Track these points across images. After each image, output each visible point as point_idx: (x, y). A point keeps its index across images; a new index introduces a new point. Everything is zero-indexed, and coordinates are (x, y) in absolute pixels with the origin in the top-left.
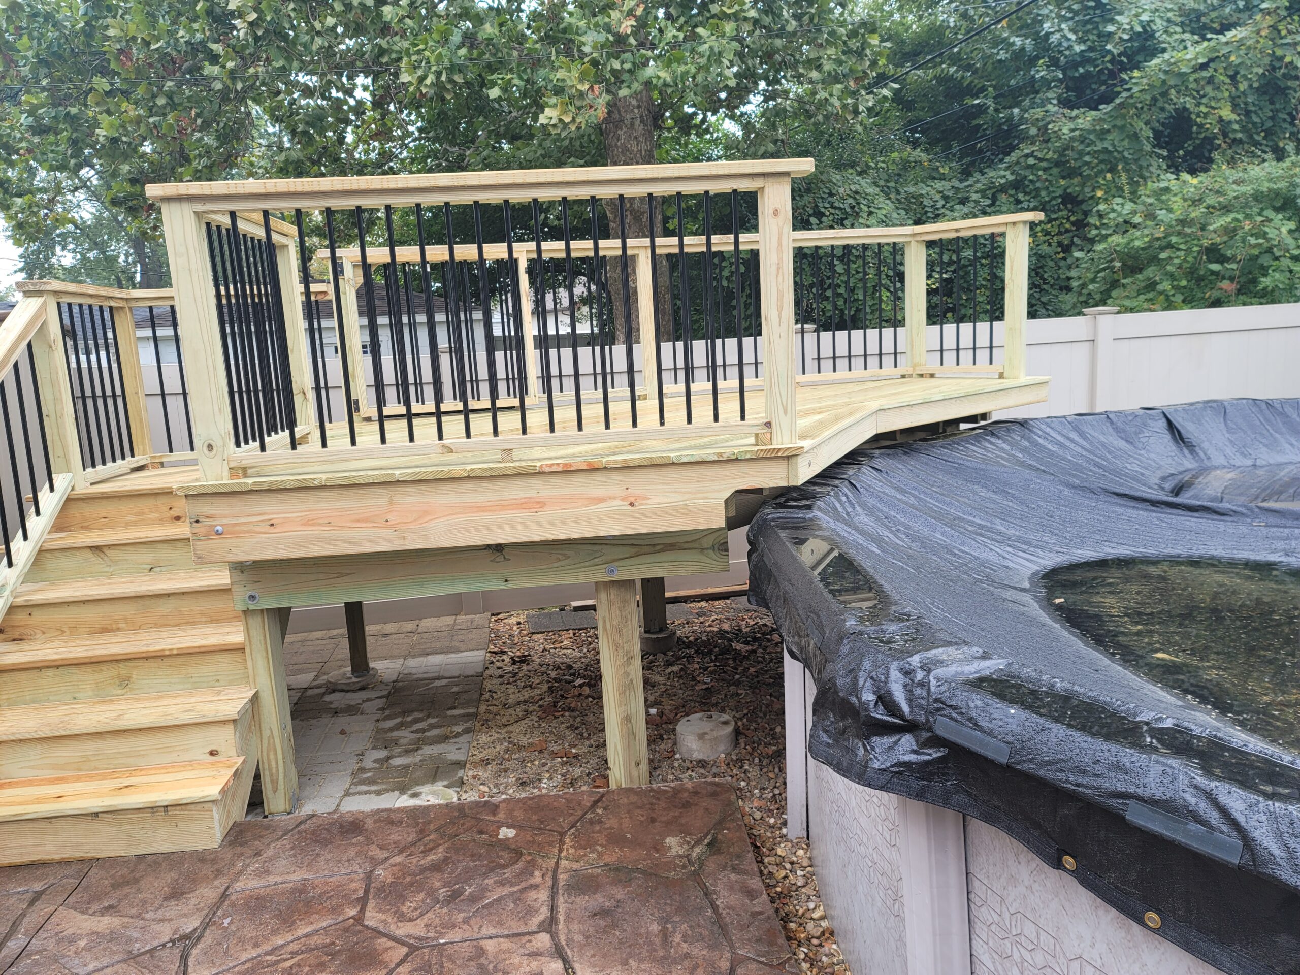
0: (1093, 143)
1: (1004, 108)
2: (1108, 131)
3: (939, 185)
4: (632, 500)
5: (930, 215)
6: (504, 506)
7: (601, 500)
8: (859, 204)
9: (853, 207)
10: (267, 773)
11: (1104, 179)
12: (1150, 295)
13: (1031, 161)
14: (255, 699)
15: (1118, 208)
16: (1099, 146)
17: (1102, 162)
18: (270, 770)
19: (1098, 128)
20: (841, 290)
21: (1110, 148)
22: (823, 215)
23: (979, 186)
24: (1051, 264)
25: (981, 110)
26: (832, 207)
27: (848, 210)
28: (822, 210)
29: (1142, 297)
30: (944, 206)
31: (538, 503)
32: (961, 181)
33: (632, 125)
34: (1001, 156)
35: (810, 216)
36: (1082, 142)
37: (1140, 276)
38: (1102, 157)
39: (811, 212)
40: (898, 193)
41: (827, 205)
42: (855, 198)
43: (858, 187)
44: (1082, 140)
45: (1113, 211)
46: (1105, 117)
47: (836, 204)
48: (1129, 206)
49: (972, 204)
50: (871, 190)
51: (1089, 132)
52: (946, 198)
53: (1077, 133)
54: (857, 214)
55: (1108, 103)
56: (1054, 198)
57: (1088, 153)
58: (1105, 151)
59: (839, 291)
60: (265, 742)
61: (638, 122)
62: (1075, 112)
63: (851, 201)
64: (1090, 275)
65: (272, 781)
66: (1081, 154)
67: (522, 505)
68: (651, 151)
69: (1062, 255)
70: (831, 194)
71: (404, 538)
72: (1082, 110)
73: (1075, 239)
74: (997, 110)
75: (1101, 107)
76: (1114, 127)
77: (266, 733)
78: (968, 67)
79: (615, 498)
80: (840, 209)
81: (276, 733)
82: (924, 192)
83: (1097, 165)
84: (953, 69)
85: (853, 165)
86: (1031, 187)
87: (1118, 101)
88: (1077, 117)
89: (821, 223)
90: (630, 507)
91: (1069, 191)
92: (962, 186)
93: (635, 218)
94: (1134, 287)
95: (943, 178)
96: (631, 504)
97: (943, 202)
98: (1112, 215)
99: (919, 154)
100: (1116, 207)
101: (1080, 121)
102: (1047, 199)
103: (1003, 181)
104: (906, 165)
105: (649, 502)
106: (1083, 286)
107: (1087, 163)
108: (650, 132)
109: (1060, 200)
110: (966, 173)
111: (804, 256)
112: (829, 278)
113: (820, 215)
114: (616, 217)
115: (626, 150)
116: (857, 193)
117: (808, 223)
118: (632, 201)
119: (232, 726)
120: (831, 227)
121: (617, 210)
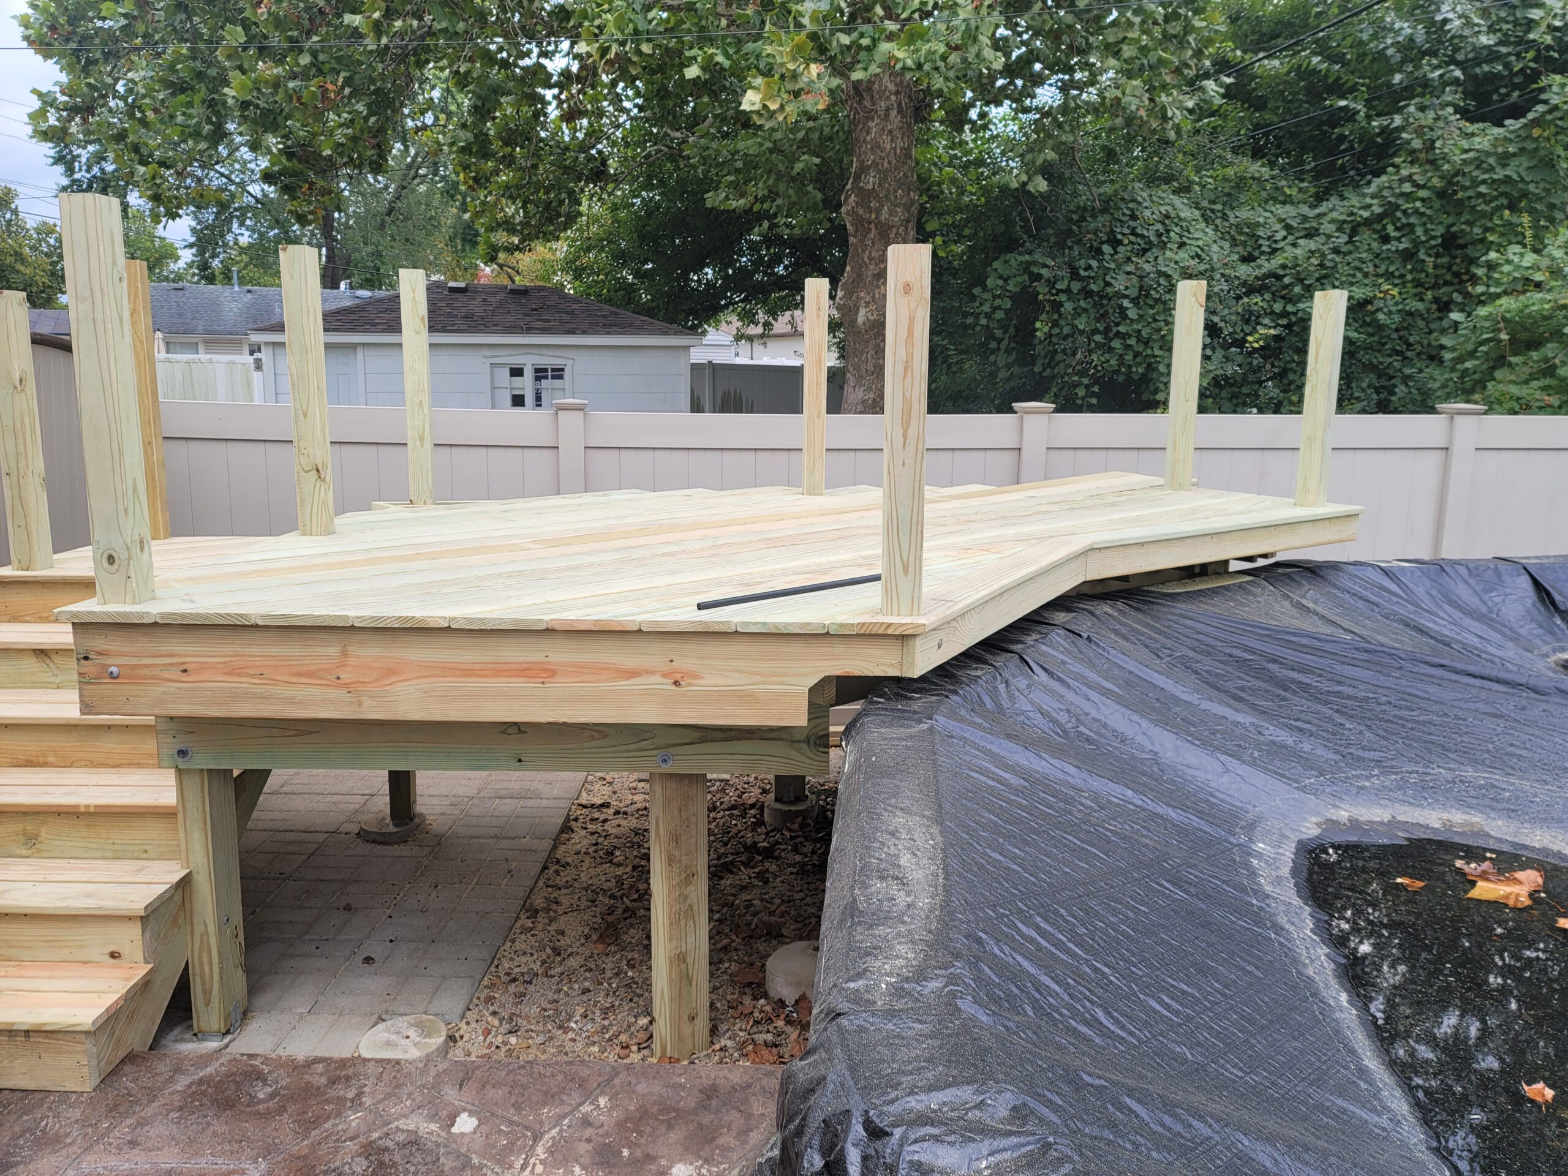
0: (1492, 169)
1: (1379, 115)
2: (1514, 155)
3: (1282, 211)
4: (678, 677)
5: (1264, 248)
6: (498, 671)
7: (633, 674)
8: (1168, 231)
9: (1160, 235)
10: (198, 979)
11: (1501, 218)
12: (1547, 381)
13: (1407, 187)
14: (185, 884)
15: (1516, 259)
16: (1500, 174)
17: (1505, 194)
18: (202, 976)
19: (1500, 150)
20: (1132, 342)
21: (1515, 177)
22: (1120, 243)
23: (1334, 215)
24: (1421, 324)
25: (1349, 115)
26: (1133, 233)
27: (1153, 238)
28: (1119, 237)
29: (1535, 384)
30: (1285, 238)
31: (546, 670)
32: (1312, 207)
33: (887, 116)
34: (1369, 177)
35: (1102, 243)
36: (1478, 167)
37: (1535, 355)
38: (1502, 189)
39: (1105, 238)
40: (1225, 217)
41: (1126, 231)
42: (1163, 223)
43: (1169, 208)
44: (1479, 163)
45: (1509, 262)
46: (1512, 136)
47: (1139, 231)
48: (1530, 258)
49: (1321, 239)
50: (1186, 213)
51: (1488, 154)
52: (1288, 228)
53: (1471, 155)
54: (1165, 244)
55: (1516, 118)
56: (1434, 238)
57: (1484, 182)
58: (1508, 180)
59: (1129, 342)
61: (894, 113)
62: (1473, 128)
63: (1159, 226)
64: (1470, 347)
65: (204, 991)
66: (1476, 183)
67: (525, 671)
68: (909, 149)
69: (1437, 315)
70: (1134, 217)
71: (360, 704)
72: (1483, 125)
73: (1455, 295)
74: (1369, 118)
75: (1508, 122)
76: (1522, 149)
77: (199, 928)
78: (1339, 58)
79: (651, 672)
80: (1142, 236)
81: (212, 929)
82: (1261, 220)
83: (1496, 198)
84: (1316, 60)
85: (1168, 179)
86: (1404, 221)
87: (1530, 116)
88: (1473, 134)
89: (1116, 253)
90: (674, 687)
91: (1453, 229)
92: (1311, 213)
93: (880, 233)
94: (1525, 369)
95: (1287, 201)
96: (676, 683)
97: (1284, 233)
98: (1506, 268)
99: (1257, 168)
100: (1511, 257)
101: (1477, 139)
102: (1423, 238)
103: (1366, 214)
104: (1241, 183)
105: (700, 682)
106: (1458, 360)
107: (1481, 195)
108: (909, 125)
109: (1439, 241)
110: (1320, 198)
111: (1089, 294)
112: (1117, 324)
113: (1115, 243)
114: (857, 230)
115: (876, 146)
116: (1167, 216)
117: (1099, 252)
118: (878, 211)
119: (139, 924)
120: (1129, 259)
121: (859, 221)
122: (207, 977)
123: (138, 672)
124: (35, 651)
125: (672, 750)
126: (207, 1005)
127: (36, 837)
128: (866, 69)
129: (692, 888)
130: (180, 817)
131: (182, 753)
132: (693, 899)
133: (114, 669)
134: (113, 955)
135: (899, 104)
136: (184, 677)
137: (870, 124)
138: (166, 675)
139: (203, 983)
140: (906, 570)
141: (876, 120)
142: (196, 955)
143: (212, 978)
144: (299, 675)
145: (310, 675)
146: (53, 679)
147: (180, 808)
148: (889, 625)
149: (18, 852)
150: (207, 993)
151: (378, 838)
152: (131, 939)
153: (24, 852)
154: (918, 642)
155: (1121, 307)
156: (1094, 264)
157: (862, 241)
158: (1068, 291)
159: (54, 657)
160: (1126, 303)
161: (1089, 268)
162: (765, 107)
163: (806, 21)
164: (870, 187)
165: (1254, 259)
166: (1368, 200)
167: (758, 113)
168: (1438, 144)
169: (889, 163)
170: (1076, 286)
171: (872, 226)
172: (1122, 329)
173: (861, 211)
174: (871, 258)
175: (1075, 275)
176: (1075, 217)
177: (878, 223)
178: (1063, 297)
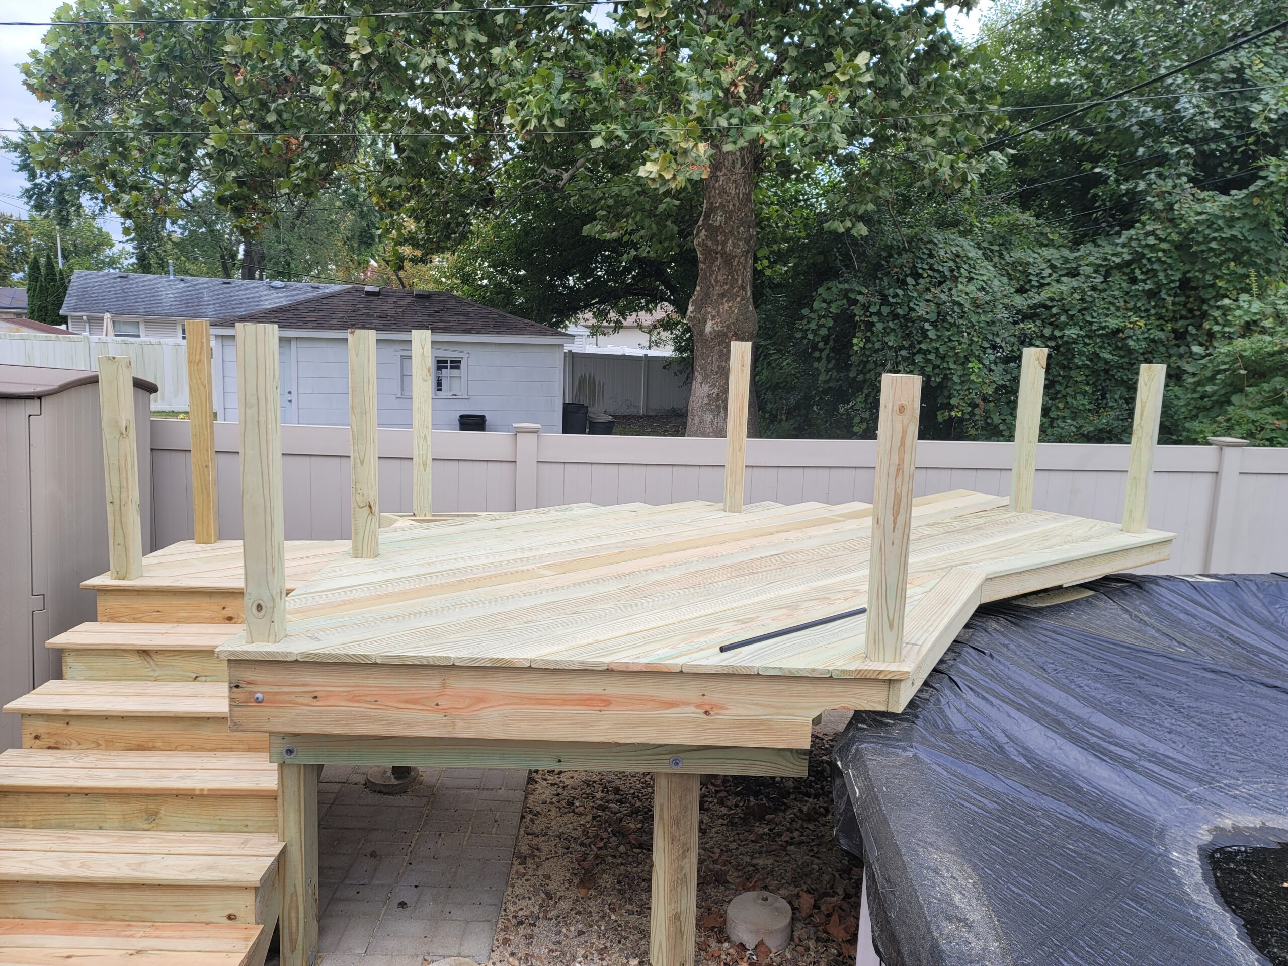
0: (1220, 229)
1: (1126, 180)
2: (1239, 218)
3: (1047, 252)
4: (708, 708)
5: (1034, 283)
6: (566, 701)
7: (672, 705)
8: (959, 268)
9: (952, 271)
10: (286, 931)
11: (1228, 268)
12: (1277, 408)
13: (1151, 240)
14: (282, 857)
15: (1246, 306)
16: (1227, 233)
17: (1229, 249)
18: (290, 928)
19: (1227, 214)
20: (932, 357)
21: (1240, 236)
22: (921, 276)
23: (1091, 259)
24: (1162, 349)
25: (1101, 180)
26: (931, 268)
27: (948, 273)
28: (920, 271)
29: (1267, 410)
30: (1050, 275)
31: (603, 701)
32: (1071, 250)
34: (1117, 229)
35: (906, 275)
36: (1209, 227)
37: (1266, 387)
38: (1229, 245)
39: (908, 272)
40: (1001, 256)
41: (926, 267)
42: (955, 261)
43: (959, 249)
44: (1210, 224)
45: (1239, 307)
46: (1237, 204)
47: (936, 267)
48: (1256, 306)
49: (1081, 278)
50: (973, 253)
51: (1217, 217)
52: (1053, 267)
53: (1204, 217)
54: (957, 278)
55: (1240, 189)
56: (1173, 281)
57: (1214, 239)
58: (1233, 238)
59: (929, 357)
60: (288, 898)
61: (738, 165)
62: (1204, 194)
63: (951, 264)
64: (1208, 374)
65: (291, 940)
66: (1207, 240)
67: (586, 701)
68: (749, 194)
69: (1174, 342)
70: (931, 256)
71: (454, 725)
72: (1211, 193)
73: (1190, 328)
74: (1117, 181)
75: (1233, 192)
76: (1245, 214)
77: (289, 890)
78: (1090, 132)
79: (688, 704)
80: (939, 271)
81: (300, 890)
82: (1031, 260)
83: (1224, 252)
84: (1073, 133)
85: (955, 224)
86: (1149, 266)
87: (1252, 188)
88: (1204, 200)
89: (918, 284)
90: (704, 716)
91: (1188, 275)
92: (1071, 256)
93: (725, 261)
94: (1258, 397)
95: (1050, 244)
96: (706, 713)
97: (1050, 271)
98: (1238, 313)
99: (1028, 218)
100: (1242, 304)
101: (1208, 204)
102: (1165, 282)
103: (1118, 260)
104: (1014, 228)
105: (726, 712)
106: (1198, 384)
107: (1211, 249)
108: (749, 174)
109: (1178, 284)
110: (1077, 243)
111: (896, 317)
112: (919, 342)
113: (917, 276)
114: (706, 258)
115: (723, 192)
116: (958, 256)
117: (904, 283)
118: (724, 244)
119: (253, 893)
120: (928, 289)
121: (708, 251)
122: (294, 929)
123: (278, 698)
124: (138, 651)
125: (682, 755)
126: (293, 952)
127: (157, 813)
128: (735, 143)
129: (686, 860)
130: (280, 800)
131: (290, 751)
132: (687, 870)
133: (259, 696)
134: (230, 917)
135: (743, 159)
136: (315, 702)
137: (719, 173)
138: (300, 700)
139: (291, 934)
140: (891, 626)
141: (724, 170)
142: (286, 911)
143: (298, 929)
144: (407, 702)
145: (414, 702)
146: (151, 674)
147: (280, 793)
148: (881, 672)
149: (141, 826)
150: (293, 942)
151: (383, 789)
152: (245, 905)
153: (146, 826)
154: (903, 684)
155: (922, 328)
156: (900, 292)
157: (710, 267)
158: (879, 314)
159: (155, 657)
160: (927, 326)
161: (896, 296)
162: (660, 176)
163: (693, 108)
164: (718, 224)
165: (1026, 291)
166: (1119, 249)
167: (653, 180)
168: (1176, 207)
169: (734, 205)
170: (885, 310)
171: (719, 255)
172: (924, 346)
173: (710, 243)
174: (717, 281)
175: (884, 301)
176: (884, 254)
177: (724, 254)
178: (875, 319)
